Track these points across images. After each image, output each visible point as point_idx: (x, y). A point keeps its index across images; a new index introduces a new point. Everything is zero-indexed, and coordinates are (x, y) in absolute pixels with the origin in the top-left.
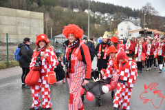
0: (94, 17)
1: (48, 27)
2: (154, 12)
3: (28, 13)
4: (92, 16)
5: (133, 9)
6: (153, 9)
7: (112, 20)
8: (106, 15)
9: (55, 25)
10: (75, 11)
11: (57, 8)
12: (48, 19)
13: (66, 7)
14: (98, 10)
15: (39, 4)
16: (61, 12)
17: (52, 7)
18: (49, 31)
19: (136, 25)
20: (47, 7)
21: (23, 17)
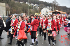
0: (30, 6)
1: (8, 10)
2: (57, 4)
5: (48, 3)
6: (57, 3)
7: (39, 7)
8: (36, 5)
9: (11, 9)
10: (21, 3)
11: (12, 1)
12: (7, 6)
14: (32, 3)
16: (14, 3)
17: (10, 1)
18: (9, 12)
19: (50, 10)
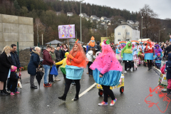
0: (89, 21)
2: (153, 15)
3: (16, 18)
4: (88, 20)
6: (151, 11)
7: (109, 24)
8: (102, 19)
9: (47, 31)
10: (69, 15)
11: (49, 12)
12: (39, 24)
13: (59, 10)
14: (94, 14)
15: (29, 8)
16: (53, 16)
17: (44, 12)
20: (38, 11)
21: (10, 23)
